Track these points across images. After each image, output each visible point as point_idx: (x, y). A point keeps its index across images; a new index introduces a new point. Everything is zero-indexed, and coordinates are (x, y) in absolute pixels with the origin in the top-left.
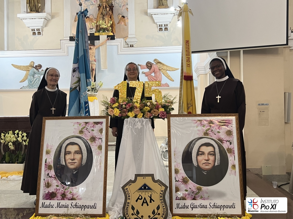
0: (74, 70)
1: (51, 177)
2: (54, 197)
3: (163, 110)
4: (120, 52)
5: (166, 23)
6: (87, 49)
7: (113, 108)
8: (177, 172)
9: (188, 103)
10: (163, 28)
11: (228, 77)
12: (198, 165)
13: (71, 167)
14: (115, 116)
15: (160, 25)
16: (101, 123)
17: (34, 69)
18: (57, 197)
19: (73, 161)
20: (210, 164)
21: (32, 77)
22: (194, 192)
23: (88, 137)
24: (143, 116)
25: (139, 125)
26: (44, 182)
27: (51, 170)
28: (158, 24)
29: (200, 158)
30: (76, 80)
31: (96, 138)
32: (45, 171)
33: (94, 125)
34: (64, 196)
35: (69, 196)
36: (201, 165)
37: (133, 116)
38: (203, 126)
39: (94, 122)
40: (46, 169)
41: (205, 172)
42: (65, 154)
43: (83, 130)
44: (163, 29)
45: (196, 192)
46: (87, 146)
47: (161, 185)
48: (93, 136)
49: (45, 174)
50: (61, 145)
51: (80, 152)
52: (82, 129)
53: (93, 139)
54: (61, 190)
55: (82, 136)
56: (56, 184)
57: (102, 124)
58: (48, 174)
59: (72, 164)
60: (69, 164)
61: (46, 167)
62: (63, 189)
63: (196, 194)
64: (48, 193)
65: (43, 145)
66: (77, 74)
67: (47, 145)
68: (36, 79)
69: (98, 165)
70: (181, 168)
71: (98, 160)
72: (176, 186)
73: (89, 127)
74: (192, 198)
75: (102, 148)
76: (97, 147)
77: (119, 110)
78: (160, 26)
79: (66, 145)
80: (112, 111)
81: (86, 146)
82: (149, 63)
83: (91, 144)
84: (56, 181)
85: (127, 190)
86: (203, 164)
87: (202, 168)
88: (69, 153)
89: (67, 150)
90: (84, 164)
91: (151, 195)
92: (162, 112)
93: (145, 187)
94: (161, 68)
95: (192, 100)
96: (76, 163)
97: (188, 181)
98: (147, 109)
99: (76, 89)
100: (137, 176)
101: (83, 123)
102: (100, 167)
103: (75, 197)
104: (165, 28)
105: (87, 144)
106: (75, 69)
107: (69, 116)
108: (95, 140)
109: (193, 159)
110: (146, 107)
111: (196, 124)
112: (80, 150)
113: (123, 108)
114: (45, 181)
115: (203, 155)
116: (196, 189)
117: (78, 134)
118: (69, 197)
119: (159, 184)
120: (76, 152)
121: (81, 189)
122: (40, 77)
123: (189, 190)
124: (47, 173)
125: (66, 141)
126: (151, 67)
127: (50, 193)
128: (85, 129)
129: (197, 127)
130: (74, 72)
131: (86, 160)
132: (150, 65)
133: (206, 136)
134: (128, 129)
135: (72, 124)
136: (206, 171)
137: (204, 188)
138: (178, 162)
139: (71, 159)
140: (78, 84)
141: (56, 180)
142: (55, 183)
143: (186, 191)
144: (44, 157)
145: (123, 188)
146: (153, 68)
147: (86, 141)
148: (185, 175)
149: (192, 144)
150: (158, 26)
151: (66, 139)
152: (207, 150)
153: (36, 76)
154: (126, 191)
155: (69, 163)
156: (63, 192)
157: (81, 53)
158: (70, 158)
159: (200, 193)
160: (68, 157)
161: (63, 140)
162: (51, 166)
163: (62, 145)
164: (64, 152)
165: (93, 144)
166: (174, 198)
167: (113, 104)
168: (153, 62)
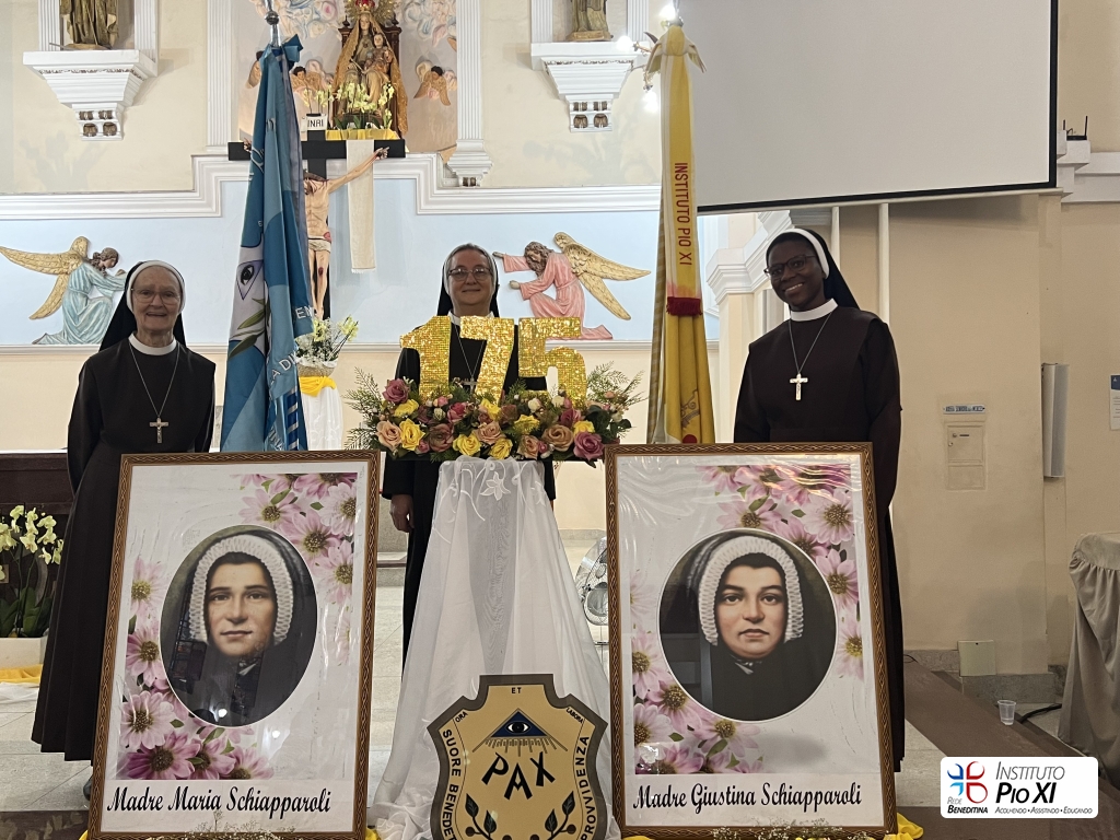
0: (245, 270)
1: (152, 688)
2: (164, 767)
3: (590, 427)
4: (423, 207)
5: (600, 99)
6: (297, 190)
7: (396, 421)
8: (640, 664)
9: (685, 402)
10: (591, 115)
11: (836, 305)
12: (720, 638)
13: (232, 648)
14: (405, 449)
15: (576, 105)
16: (350, 478)
17: (89, 267)
18: (176, 769)
19: (239, 628)
20: (767, 633)
21: (80, 299)
22: (704, 742)
23: (299, 533)
24: (513, 452)
25: (496, 486)
26: (125, 707)
27: (150, 660)
28: (572, 99)
29: (729, 611)
30: (254, 309)
31: (331, 535)
32: (129, 664)
33: (320, 487)
34: (202, 764)
35: (223, 761)
36: (732, 640)
37: (473, 452)
38: (738, 491)
39: (322, 475)
40: (133, 655)
41: (748, 667)
42: (209, 599)
43: (278, 505)
44: (591, 120)
45: (712, 744)
46: (295, 568)
47: (578, 718)
48: (316, 528)
49: (128, 676)
50: (191, 564)
51: (266, 590)
52: (274, 501)
53: (319, 540)
54: (192, 740)
55: (275, 528)
56: (174, 717)
57: (353, 481)
58: (141, 678)
59: (235, 636)
60: (223, 638)
61: (131, 650)
62: (197, 737)
63: (714, 750)
64: (139, 751)
65: (120, 564)
66: (256, 288)
67: (139, 563)
68: (94, 305)
69: (338, 641)
70: (655, 649)
71: (336, 623)
72: (636, 719)
73: (301, 492)
74: (697, 766)
75: (351, 574)
76: (332, 573)
77: (421, 428)
79: (211, 563)
80: (393, 431)
81: (292, 569)
82: (535, 250)
83: (311, 559)
84: (172, 702)
85: (450, 737)
86: (741, 633)
87: (736, 651)
88: (225, 593)
89: (215, 585)
90: (281, 640)
91: (541, 754)
92: (586, 436)
93: (518, 727)
94: (580, 270)
95: (697, 390)
96: (250, 632)
97: (683, 700)
98: (526, 425)
99: (251, 347)
100: (487, 682)
101: (278, 479)
102: (347, 648)
103: (246, 765)
104: (597, 117)
105: (296, 560)
106: (250, 269)
107: (224, 451)
108: (327, 543)
109: (701, 615)
110: (523, 418)
111: (714, 484)
112: (265, 585)
113: (436, 420)
114: (129, 705)
115: (741, 600)
116: (711, 731)
117: (258, 519)
118: (224, 765)
119: (573, 714)
120: (251, 592)
121: (268, 736)
122: (111, 299)
123: (686, 734)
124: (136, 674)
125: (212, 548)
126: (544, 263)
127: (146, 753)
128: (287, 500)
129: (717, 494)
130: (245, 281)
131: (288, 624)
132: (539, 256)
133: (750, 526)
134: (455, 501)
135: (238, 482)
136: (750, 660)
137: (743, 727)
138: (643, 629)
139: (230, 620)
140: (259, 326)
141: (171, 699)
142: (168, 712)
143: (676, 737)
144: (127, 609)
145: (434, 729)
146: (549, 268)
147: (289, 550)
148: (671, 679)
149: (698, 560)
150: (572, 107)
151: (213, 538)
152: (753, 580)
153: (97, 293)
154: (445, 740)
155: (222, 634)
156: (199, 748)
157: (273, 208)
158: (229, 616)
159: (729, 744)
160: (220, 609)
161: (202, 544)
162: (151, 645)
163: (197, 563)
164: (203, 591)
165: (319, 558)
166: (629, 765)
167: (398, 404)
168: (550, 246)
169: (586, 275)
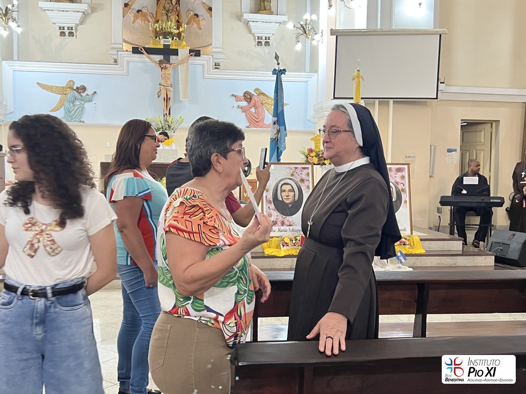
4: (206, 75)
5: (267, 35)
10: (263, 41)
15: (258, 37)
17: (75, 92)
21: (71, 105)
28: (257, 35)
44: (263, 43)
51: (293, 190)
68: (77, 107)
78: (258, 39)
82: (248, 94)
90: (297, 200)
94: (264, 102)
96: (290, 198)
104: (266, 42)
120: (290, 191)
122: (83, 105)
126: (251, 99)
131: (298, 197)
132: (249, 96)
139: (286, 196)
146: (253, 101)
150: (257, 38)
153: (77, 103)
160: (284, 194)
168: (253, 93)
169: (266, 104)
